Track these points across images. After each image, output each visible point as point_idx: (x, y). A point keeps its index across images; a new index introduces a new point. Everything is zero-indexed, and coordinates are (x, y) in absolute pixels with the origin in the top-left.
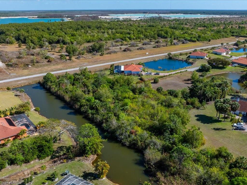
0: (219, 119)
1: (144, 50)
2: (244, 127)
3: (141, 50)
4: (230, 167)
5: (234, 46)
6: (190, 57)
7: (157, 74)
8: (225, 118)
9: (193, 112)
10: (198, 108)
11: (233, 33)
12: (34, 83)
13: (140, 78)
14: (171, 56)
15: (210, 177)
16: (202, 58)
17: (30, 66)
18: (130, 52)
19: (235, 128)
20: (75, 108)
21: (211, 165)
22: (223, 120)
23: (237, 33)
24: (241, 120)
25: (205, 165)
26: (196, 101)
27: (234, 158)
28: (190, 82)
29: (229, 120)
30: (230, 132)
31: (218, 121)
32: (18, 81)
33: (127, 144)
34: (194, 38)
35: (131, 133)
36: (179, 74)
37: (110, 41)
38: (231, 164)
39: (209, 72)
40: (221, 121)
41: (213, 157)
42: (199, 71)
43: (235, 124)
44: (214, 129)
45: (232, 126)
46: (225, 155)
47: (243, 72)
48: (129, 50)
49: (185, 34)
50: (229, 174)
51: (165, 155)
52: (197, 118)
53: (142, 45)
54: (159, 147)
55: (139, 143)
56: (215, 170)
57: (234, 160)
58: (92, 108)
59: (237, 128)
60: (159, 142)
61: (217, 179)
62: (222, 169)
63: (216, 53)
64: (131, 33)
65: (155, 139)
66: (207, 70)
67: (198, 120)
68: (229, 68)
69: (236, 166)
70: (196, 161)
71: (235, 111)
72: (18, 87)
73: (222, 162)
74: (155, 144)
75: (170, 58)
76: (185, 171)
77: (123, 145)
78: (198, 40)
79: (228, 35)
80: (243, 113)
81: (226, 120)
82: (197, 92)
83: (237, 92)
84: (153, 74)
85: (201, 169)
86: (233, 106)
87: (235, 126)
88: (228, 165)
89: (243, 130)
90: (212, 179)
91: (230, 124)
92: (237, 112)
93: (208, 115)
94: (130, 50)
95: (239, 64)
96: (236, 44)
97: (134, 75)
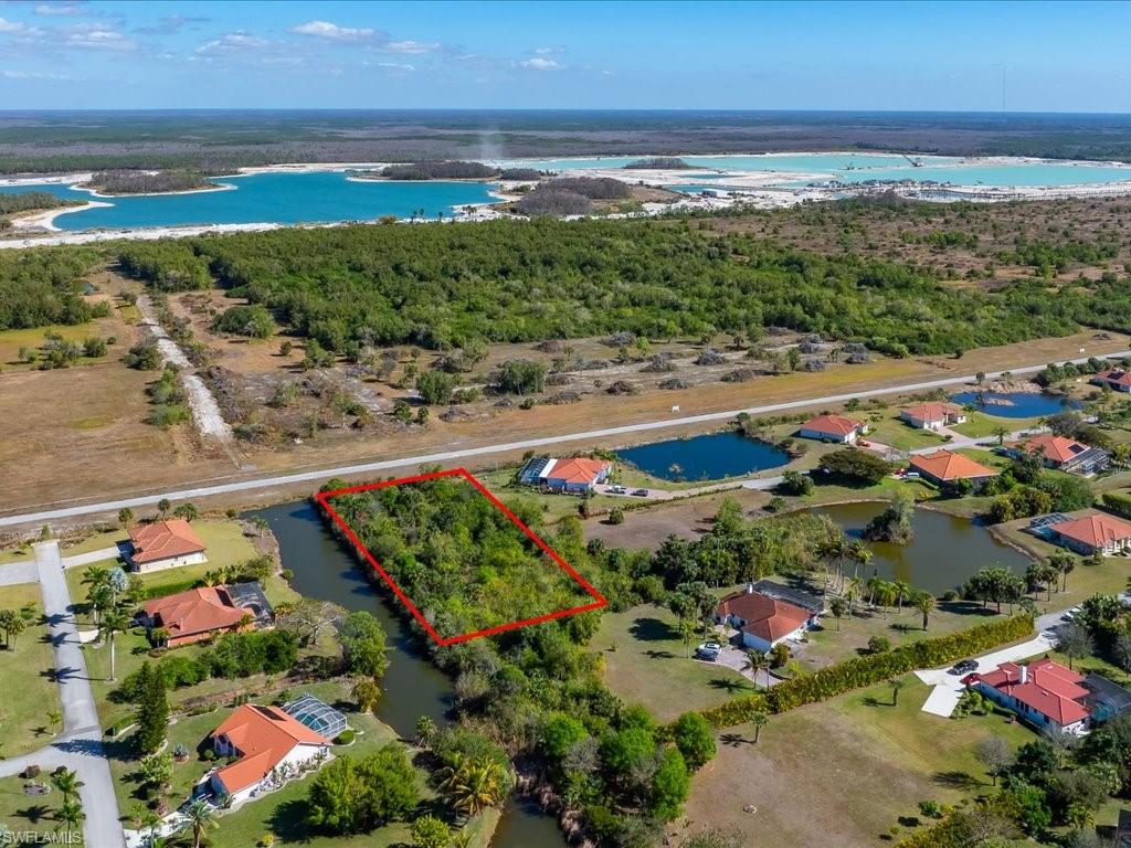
2: (721, 653)
5: (1028, 385)
6: (802, 434)
7: (640, 493)
13: (581, 502)
14: (744, 423)
17: (299, 441)
18: (624, 399)
20: (372, 578)
26: (650, 583)
31: (674, 636)
36: (709, 497)
37: (592, 337)
40: (680, 637)
42: (780, 489)
43: (701, 647)
44: (650, 653)
47: (919, 502)
48: (625, 391)
58: (405, 581)
63: (912, 419)
64: (682, 305)
66: (799, 491)
67: (633, 630)
78: (913, 350)
84: (631, 490)
87: (701, 651)
89: (711, 660)
94: (629, 390)
96: (1041, 380)
97: (570, 492)
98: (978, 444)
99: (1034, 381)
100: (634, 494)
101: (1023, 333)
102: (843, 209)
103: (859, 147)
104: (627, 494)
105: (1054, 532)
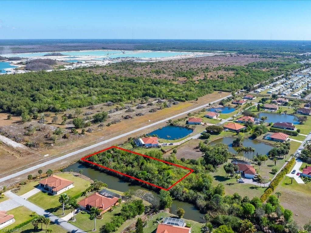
0: (228, 178)
1: (143, 116)
2: (243, 181)
3: (140, 116)
4: (242, 202)
5: (220, 105)
6: (189, 123)
7: (171, 144)
8: (231, 176)
9: (211, 175)
10: (213, 171)
11: (215, 87)
12: (75, 163)
13: (160, 149)
14: (172, 122)
15: (234, 208)
16: (199, 124)
17: (52, 145)
18: (132, 120)
19: (238, 182)
20: (131, 180)
21: (233, 203)
22: (230, 178)
23: (218, 87)
24: (241, 176)
25: (230, 203)
26: (211, 166)
27: (242, 198)
28: (199, 150)
29: (234, 177)
30: (236, 185)
31: (227, 179)
32: (59, 162)
33: (183, 199)
34: (183, 98)
35: (183, 192)
36: (188, 143)
37: (100, 104)
38: (242, 201)
39: (209, 139)
40: (229, 179)
41: (232, 199)
42: (201, 138)
43: (238, 180)
44: (228, 184)
45: (237, 181)
46: (238, 197)
47: (233, 136)
48: (130, 118)
49: (172, 92)
50: (242, 205)
51: (208, 202)
52: (215, 178)
53: (137, 108)
54: (203, 198)
55: (190, 198)
56: (235, 205)
57: (242, 199)
58: (146, 179)
59: (240, 182)
60: (203, 196)
61: (237, 208)
62: (238, 204)
63: (208, 116)
64: (118, 93)
65: (199, 193)
66: (208, 137)
67: (216, 179)
68: (223, 134)
69: (244, 202)
70: (225, 202)
71: (237, 171)
72: (64, 168)
73: (237, 200)
74: (200, 197)
75: (172, 125)
76: (221, 208)
77: (180, 200)
78: (186, 99)
79: (211, 90)
80: (241, 171)
81: (232, 177)
82: (211, 160)
83: (234, 156)
84: (168, 144)
85: (228, 205)
86: (235, 168)
87: (239, 181)
88: (240, 202)
89: (243, 183)
90: (235, 209)
91: (235, 180)
92: (238, 171)
93: (221, 175)
94: (131, 117)
95: (229, 129)
96: (221, 103)
97: (154, 147)
98: (228, 121)
99: (220, 104)
100: (169, 145)
101: (204, 93)
102: (121, 65)
103: (103, 49)
104: (168, 145)
105: (272, 138)
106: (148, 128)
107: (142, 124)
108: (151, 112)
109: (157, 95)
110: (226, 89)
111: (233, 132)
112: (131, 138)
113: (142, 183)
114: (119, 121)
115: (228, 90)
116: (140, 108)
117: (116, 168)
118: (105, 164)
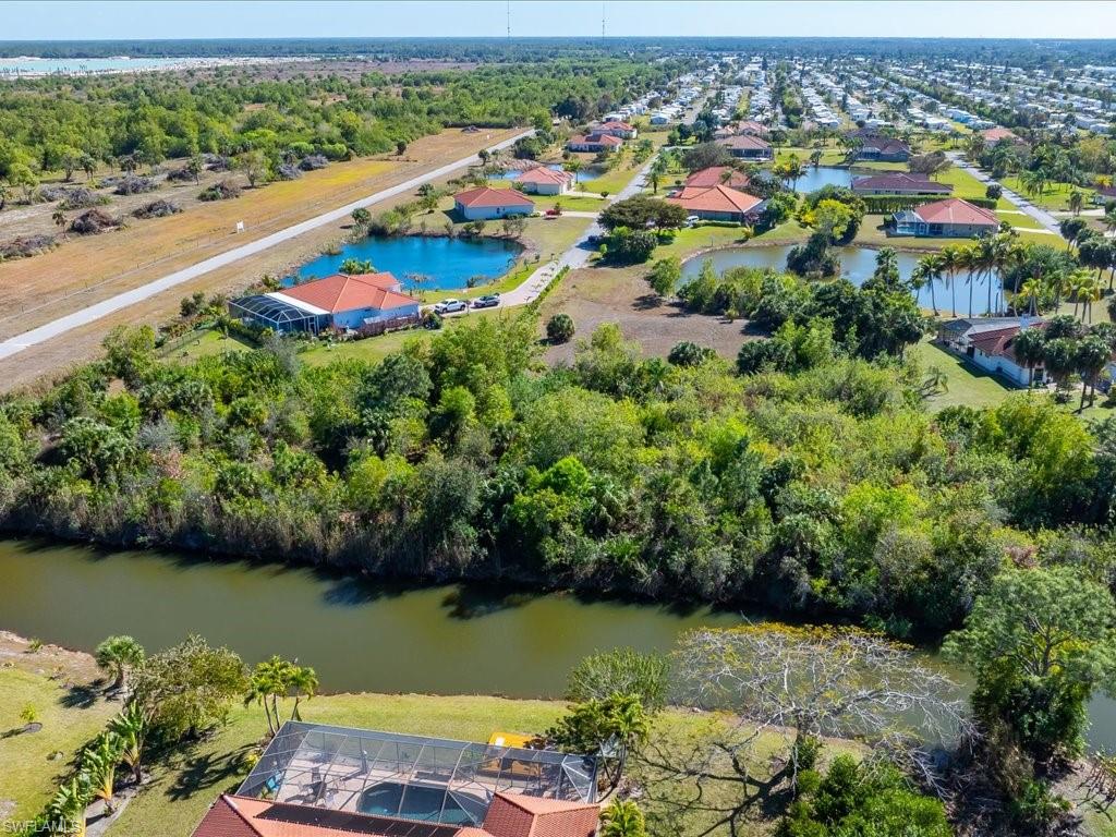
1: (177, 216)
3: (163, 214)
6: (469, 217)
7: (488, 302)
36: (564, 287)
39: (648, 261)
42: (606, 263)
47: (741, 241)
48: (107, 224)
53: (116, 193)
75: (380, 232)
84: (471, 302)
94: (115, 224)
97: (394, 326)
104: (469, 309)
105: (933, 226)
106: (263, 255)
107: (203, 243)
108: (213, 198)
109: (190, 142)
110: (488, 118)
111: (728, 226)
112: (198, 298)
113: (577, 560)
114: (46, 242)
115: (495, 120)
116: (135, 191)
117: (245, 493)
118: (120, 480)
